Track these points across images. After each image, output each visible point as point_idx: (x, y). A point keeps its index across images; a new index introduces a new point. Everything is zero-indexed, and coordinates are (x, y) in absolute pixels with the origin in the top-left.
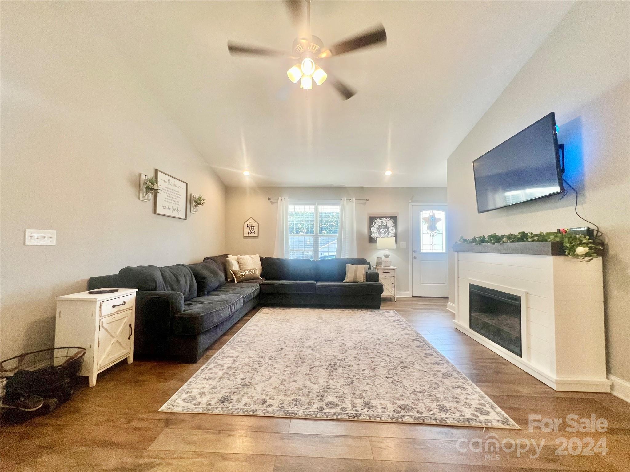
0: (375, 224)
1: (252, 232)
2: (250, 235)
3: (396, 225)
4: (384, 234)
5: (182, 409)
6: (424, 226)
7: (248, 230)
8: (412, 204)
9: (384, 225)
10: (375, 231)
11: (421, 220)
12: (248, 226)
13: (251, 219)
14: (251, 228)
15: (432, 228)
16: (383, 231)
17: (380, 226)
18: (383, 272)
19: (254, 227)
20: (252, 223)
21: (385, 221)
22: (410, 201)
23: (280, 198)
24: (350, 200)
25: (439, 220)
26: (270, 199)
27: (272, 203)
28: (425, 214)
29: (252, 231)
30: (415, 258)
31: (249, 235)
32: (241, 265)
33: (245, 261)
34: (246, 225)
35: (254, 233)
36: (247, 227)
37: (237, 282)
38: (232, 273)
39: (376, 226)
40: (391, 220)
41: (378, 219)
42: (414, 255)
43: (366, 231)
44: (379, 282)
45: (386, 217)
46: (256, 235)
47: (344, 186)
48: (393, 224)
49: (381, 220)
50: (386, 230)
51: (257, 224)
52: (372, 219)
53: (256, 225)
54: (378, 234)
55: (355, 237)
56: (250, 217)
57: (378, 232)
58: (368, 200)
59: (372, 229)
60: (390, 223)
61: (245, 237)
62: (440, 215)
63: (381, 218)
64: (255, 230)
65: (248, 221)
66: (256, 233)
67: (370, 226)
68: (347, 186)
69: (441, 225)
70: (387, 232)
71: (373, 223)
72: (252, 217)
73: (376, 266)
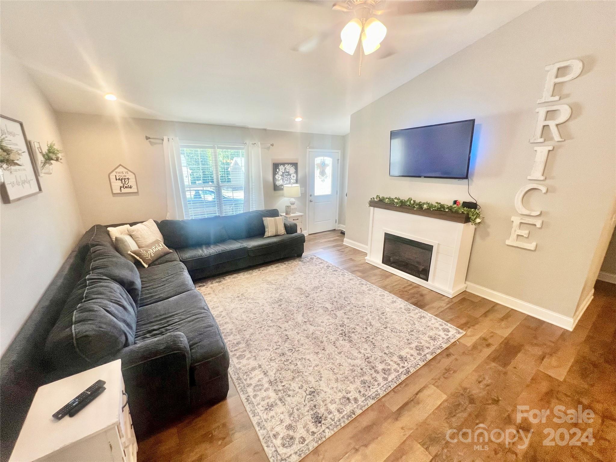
0: (279, 171)
1: (126, 187)
2: (124, 191)
3: (296, 172)
4: (287, 180)
5: (297, 456)
6: (317, 172)
7: (119, 183)
8: (310, 150)
9: (287, 172)
10: (279, 179)
11: (316, 166)
12: (118, 178)
13: (121, 167)
14: (123, 181)
15: (323, 173)
16: (286, 177)
17: (283, 173)
18: (294, 220)
19: (128, 179)
20: (124, 174)
21: (288, 167)
22: (308, 148)
23: (165, 138)
24: (255, 144)
25: (328, 165)
26: (149, 138)
27: (151, 143)
28: (318, 160)
29: (125, 185)
30: (311, 201)
31: (122, 192)
32: (136, 239)
33: (141, 232)
34: (113, 177)
35: (131, 187)
36: (116, 179)
37: (147, 266)
38: (134, 255)
39: (280, 173)
40: (292, 166)
41: (282, 166)
42: (311, 198)
43: (271, 179)
44: (299, 231)
45: (288, 164)
46: (134, 190)
47: (247, 127)
48: (294, 170)
49: (284, 166)
50: (289, 177)
51: (132, 174)
52: (276, 166)
53: (130, 176)
54: (282, 182)
55: (262, 186)
56: (118, 164)
57: (282, 179)
58: (272, 145)
59: (277, 177)
60: (292, 170)
61: (114, 194)
62: (329, 161)
63: (284, 164)
64: (132, 182)
65: (116, 171)
66: (134, 187)
67: (275, 173)
68: (250, 126)
69: (329, 171)
70: (290, 178)
71: (278, 170)
72: (122, 164)
73: (286, 214)
